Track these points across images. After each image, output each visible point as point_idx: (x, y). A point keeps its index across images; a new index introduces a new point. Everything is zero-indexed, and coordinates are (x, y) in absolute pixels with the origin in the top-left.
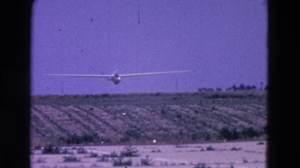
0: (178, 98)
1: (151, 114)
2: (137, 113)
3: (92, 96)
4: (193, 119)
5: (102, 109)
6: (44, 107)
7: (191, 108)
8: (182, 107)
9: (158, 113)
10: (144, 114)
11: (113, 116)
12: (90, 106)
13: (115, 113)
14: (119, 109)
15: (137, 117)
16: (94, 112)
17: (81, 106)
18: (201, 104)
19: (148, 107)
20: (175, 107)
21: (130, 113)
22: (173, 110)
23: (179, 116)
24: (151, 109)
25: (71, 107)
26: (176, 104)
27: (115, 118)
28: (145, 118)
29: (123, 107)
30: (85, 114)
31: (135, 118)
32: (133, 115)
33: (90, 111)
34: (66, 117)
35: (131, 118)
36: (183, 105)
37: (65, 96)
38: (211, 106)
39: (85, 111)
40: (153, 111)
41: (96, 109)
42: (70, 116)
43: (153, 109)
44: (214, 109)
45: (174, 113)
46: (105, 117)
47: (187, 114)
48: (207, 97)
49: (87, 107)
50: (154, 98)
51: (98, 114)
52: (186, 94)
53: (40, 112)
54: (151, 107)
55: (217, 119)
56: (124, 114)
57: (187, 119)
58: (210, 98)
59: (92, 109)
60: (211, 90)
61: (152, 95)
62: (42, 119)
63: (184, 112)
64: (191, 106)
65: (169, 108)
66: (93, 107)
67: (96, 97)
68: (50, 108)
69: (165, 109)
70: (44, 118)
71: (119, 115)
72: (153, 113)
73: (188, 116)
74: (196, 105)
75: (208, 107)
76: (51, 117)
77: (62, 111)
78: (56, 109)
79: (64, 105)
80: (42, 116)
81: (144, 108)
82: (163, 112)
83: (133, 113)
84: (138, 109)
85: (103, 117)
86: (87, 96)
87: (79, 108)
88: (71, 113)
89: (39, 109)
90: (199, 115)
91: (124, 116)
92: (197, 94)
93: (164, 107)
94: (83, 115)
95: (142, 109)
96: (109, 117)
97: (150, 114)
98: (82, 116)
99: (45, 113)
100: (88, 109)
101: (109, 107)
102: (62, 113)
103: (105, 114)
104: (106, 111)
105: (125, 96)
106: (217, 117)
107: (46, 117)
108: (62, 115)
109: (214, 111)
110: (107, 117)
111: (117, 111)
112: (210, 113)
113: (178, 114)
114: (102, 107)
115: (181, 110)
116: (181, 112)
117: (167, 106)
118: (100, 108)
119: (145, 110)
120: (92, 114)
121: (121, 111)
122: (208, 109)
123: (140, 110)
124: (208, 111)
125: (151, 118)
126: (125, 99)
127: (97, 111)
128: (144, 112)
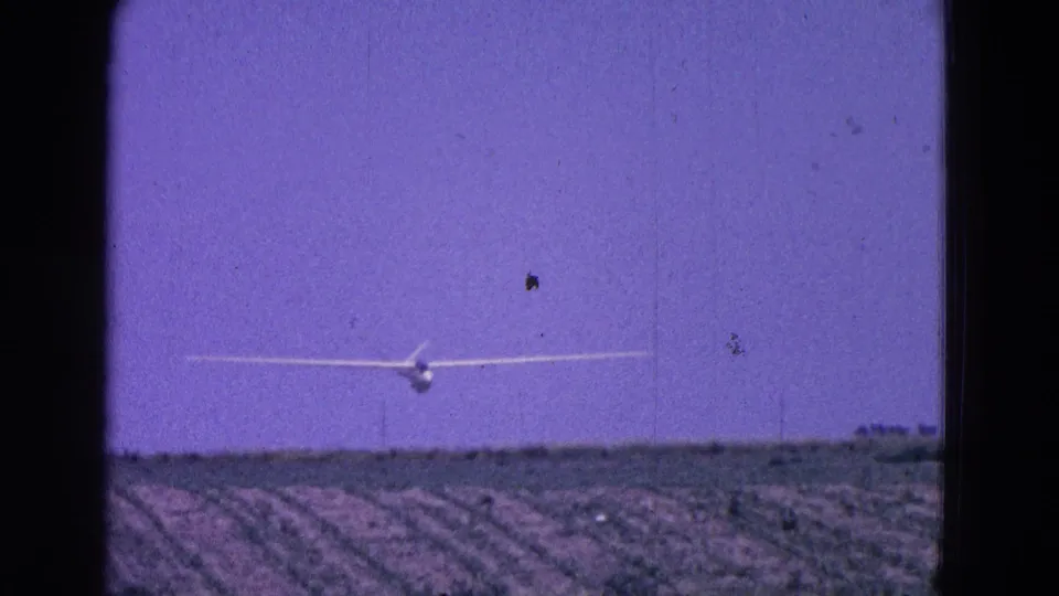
0: (783, 461)
1: (694, 517)
2: (643, 514)
3: (489, 453)
4: (837, 533)
5: (526, 500)
6: (318, 491)
7: (831, 497)
8: (801, 492)
9: (717, 516)
10: (670, 519)
11: (561, 526)
12: (483, 491)
13: (568, 516)
14: (584, 499)
15: (646, 528)
16: (496, 513)
17: (447, 490)
18: (863, 482)
19: (684, 492)
20: (776, 493)
21: (622, 514)
22: (772, 505)
23: (789, 526)
24: (692, 499)
25: (415, 493)
26: (782, 483)
27: (569, 533)
28: (670, 532)
29: (600, 491)
30: (465, 519)
31: (641, 533)
32: (633, 521)
33: (484, 508)
34: (398, 530)
35: (624, 531)
36: (804, 487)
37: (394, 454)
38: (901, 487)
39: (464, 506)
40: (701, 507)
41: (501, 500)
42: (410, 524)
43: (703, 501)
44: (909, 497)
45: (770, 515)
46: (535, 530)
47: (816, 517)
48: (885, 458)
49: (472, 494)
50: (705, 461)
51: (508, 519)
52: (814, 447)
53: (304, 509)
54: (695, 494)
55: (921, 535)
56: (601, 518)
57: (816, 534)
58: (898, 459)
59: (488, 500)
60: (901, 431)
61: (695, 450)
62: (311, 534)
63: (808, 511)
64: (830, 488)
65: (755, 498)
66: (492, 493)
67: (502, 457)
68: (341, 498)
69: (741, 499)
70: (319, 533)
71: (581, 522)
72: (701, 515)
73: (819, 525)
74: (848, 487)
75: (891, 493)
76: (343, 531)
77: (384, 507)
78: (361, 501)
79: (390, 487)
80: (313, 526)
81: (670, 496)
82: (734, 510)
83: (631, 514)
84: (648, 502)
85: (528, 530)
86: (472, 455)
87: (445, 497)
88: (412, 515)
89: (302, 498)
90: (858, 520)
91: (600, 524)
92: (851, 447)
93: (738, 493)
94: (457, 521)
95: (663, 501)
96: (548, 529)
97: (688, 517)
98: (453, 525)
99: (322, 514)
100: (473, 500)
101: (549, 496)
102: (381, 514)
103: (536, 517)
104: (536, 508)
105: (604, 454)
106: (919, 528)
107: (326, 527)
108: (382, 522)
109: (911, 508)
110: (540, 527)
111: (576, 506)
112: (896, 514)
113: (788, 518)
114: (524, 493)
115: (797, 504)
116: (797, 512)
117: (747, 489)
118: (517, 497)
119: (673, 503)
120: (488, 518)
121: (590, 509)
122: (888, 499)
123: (656, 504)
124: (889, 505)
125: (691, 533)
126: (606, 464)
127: (508, 508)
128: (670, 511)
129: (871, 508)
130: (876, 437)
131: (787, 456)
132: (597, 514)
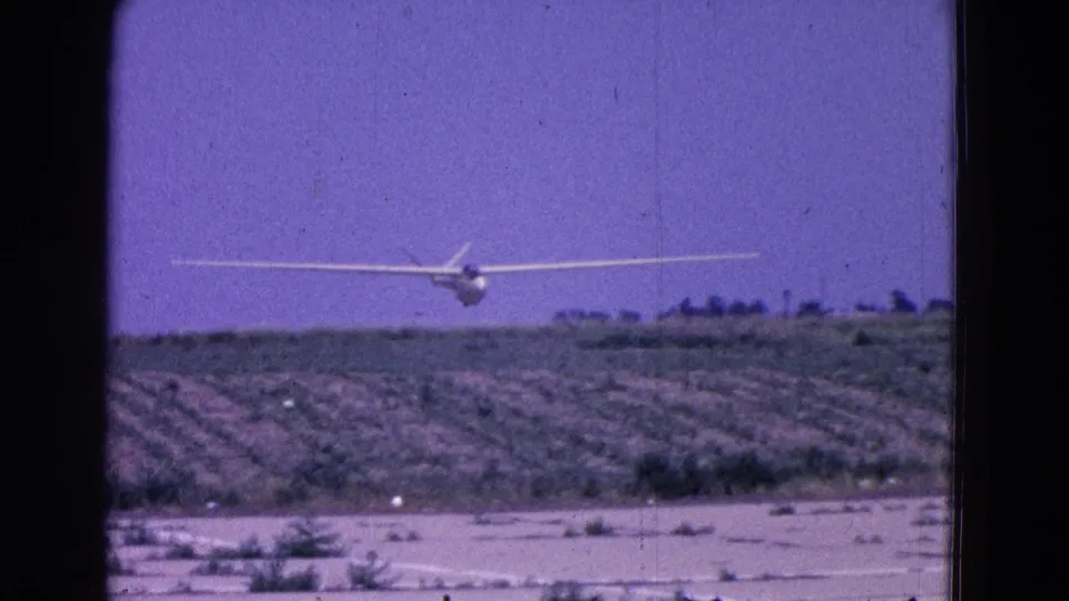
0: (478, 347)
1: (385, 402)
2: (331, 400)
3: (175, 339)
4: (536, 420)
5: (213, 385)
7: (527, 383)
8: (498, 379)
9: (409, 403)
10: (360, 404)
11: (247, 413)
12: (169, 376)
13: (255, 402)
14: (270, 384)
15: (334, 415)
16: (180, 398)
17: (134, 376)
18: (563, 368)
19: (377, 377)
20: (468, 378)
21: (311, 399)
22: (465, 391)
23: (485, 413)
24: (384, 385)
26: (476, 369)
27: (256, 418)
28: (362, 419)
29: (286, 377)
30: (150, 403)
31: (330, 420)
32: (321, 407)
33: (169, 394)
35: (314, 419)
36: (500, 373)
38: (603, 375)
39: (151, 392)
40: (391, 393)
41: (187, 385)
44: (612, 385)
45: (465, 402)
46: (222, 415)
47: (512, 403)
48: (587, 345)
49: (158, 379)
50: (395, 345)
51: (194, 404)
52: (511, 333)
54: (387, 380)
55: (624, 422)
56: (289, 403)
57: (517, 422)
58: (602, 345)
59: (173, 386)
60: (600, 316)
61: (388, 335)
63: (504, 398)
64: (528, 375)
65: (448, 384)
66: (176, 378)
67: (187, 342)
69: (434, 386)
71: (268, 407)
72: (392, 401)
73: (517, 413)
74: (546, 373)
75: (591, 379)
81: (359, 381)
82: (427, 397)
83: (320, 401)
84: (337, 388)
85: (214, 416)
86: (157, 340)
87: (131, 382)
90: (558, 407)
91: (289, 410)
92: (549, 333)
93: (430, 379)
94: (144, 405)
95: (352, 386)
96: (235, 415)
97: (378, 404)
98: (138, 411)
100: (157, 386)
101: (235, 381)
103: (223, 402)
104: (224, 392)
105: (292, 339)
106: (621, 416)
109: (613, 396)
110: (227, 413)
111: (263, 392)
112: (597, 402)
113: (483, 405)
114: (210, 378)
115: (492, 389)
116: (494, 397)
117: (441, 375)
118: (203, 382)
119: (362, 389)
120: (174, 404)
121: (277, 394)
122: (589, 385)
123: (344, 388)
124: (590, 391)
125: (383, 418)
126: (293, 349)
127: (192, 393)
128: (359, 396)
129: (571, 396)
130: (574, 322)
131: (481, 341)
132: (286, 400)
